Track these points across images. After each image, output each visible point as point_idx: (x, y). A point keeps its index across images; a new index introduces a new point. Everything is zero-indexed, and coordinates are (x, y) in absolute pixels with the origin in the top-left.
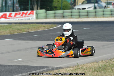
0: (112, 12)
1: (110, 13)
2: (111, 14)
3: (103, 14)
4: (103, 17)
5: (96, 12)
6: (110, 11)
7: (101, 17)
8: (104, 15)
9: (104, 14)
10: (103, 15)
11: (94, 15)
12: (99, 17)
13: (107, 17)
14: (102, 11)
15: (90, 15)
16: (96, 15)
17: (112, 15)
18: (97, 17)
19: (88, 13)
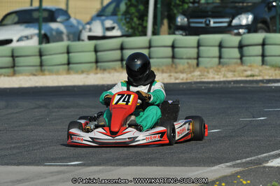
0: (99, 54)
1: (91, 56)
2: (97, 62)
3: (66, 61)
4: (69, 71)
5: (41, 55)
6: (92, 48)
7: (58, 73)
8: (71, 66)
9: (72, 61)
10: (69, 63)
11: (35, 66)
12: (51, 72)
13: (83, 72)
14: (65, 50)
15: (18, 66)
16: (41, 65)
17: (99, 64)
18: (46, 73)
19: (13, 56)
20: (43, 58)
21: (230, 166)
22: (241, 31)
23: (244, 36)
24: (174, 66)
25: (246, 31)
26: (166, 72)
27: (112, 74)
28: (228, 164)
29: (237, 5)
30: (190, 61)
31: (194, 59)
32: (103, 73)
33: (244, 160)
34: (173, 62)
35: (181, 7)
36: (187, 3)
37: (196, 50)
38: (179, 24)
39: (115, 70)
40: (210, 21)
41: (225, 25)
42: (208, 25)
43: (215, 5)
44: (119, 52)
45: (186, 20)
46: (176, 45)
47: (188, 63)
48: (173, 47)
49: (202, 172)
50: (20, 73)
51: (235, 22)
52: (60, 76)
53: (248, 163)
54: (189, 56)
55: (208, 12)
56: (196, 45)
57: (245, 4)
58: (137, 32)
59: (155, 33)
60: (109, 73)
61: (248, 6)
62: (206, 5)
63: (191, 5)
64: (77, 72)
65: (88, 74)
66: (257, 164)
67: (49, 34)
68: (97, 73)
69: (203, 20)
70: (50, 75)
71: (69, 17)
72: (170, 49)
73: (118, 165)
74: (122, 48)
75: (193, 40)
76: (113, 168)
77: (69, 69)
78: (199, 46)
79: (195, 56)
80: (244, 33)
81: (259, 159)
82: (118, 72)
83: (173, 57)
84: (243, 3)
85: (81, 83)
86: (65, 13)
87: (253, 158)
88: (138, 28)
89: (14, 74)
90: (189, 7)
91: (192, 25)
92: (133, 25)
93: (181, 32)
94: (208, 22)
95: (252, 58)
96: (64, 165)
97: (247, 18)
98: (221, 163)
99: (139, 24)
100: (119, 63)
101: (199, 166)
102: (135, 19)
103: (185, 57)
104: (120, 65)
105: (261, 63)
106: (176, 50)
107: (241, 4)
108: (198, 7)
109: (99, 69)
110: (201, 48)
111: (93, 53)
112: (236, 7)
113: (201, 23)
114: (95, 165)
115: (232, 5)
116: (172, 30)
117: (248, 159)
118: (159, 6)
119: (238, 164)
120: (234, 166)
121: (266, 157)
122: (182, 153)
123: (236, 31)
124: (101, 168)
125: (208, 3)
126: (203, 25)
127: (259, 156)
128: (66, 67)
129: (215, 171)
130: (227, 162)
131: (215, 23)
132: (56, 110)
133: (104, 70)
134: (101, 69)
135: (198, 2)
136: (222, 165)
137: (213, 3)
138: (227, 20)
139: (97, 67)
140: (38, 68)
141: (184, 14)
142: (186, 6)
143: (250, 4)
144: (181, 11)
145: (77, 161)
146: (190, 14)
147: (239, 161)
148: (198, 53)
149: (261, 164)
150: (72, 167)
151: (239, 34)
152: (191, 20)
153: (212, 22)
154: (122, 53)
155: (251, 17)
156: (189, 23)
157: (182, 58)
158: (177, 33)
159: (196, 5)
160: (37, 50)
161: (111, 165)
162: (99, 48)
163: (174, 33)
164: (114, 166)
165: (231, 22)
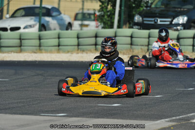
0: (80, 40)
1: (74, 41)
2: (78, 45)
3: (57, 44)
4: (59, 51)
5: (40, 39)
6: (76, 37)
7: (51, 52)
8: (60, 47)
9: (61, 44)
10: (59, 46)
11: (36, 46)
12: (46, 51)
13: (68, 52)
14: (57, 36)
15: (24, 46)
16: (40, 46)
17: (80, 47)
18: (43, 51)
19: (20, 39)
20: (42, 41)
21: (168, 121)
22: (179, 28)
23: (181, 31)
24: (132, 50)
25: (182, 28)
26: (126, 54)
27: (88, 54)
28: (167, 120)
29: (177, 9)
30: (142, 47)
31: (146, 46)
32: (83, 53)
33: (178, 117)
34: (131, 47)
35: (138, 10)
36: (142, 7)
37: (147, 40)
38: (136, 21)
39: (90, 51)
40: (157, 20)
41: (168, 23)
42: (156, 23)
43: (162, 9)
44: (94, 39)
45: (141, 18)
46: (133, 36)
47: (141, 49)
48: (132, 37)
49: (148, 124)
50: (25, 51)
51: (175, 21)
52: (52, 54)
53: (180, 119)
54: (142, 43)
55: (156, 14)
56: (147, 36)
57: (182, 9)
58: (107, 26)
59: (119, 27)
60: (87, 53)
61: (184, 11)
62: (155, 9)
63: (145, 8)
64: (64, 52)
65: (72, 54)
66: (187, 120)
67: (46, 25)
68: (78, 53)
69: (153, 19)
70: (45, 53)
71: (60, 13)
72: (129, 38)
73: (91, 117)
74: (96, 36)
75: (145, 32)
76: (87, 119)
77: (59, 50)
78: (149, 37)
79: (147, 44)
80: (181, 30)
81: (188, 117)
82: (93, 53)
83: (131, 44)
84: (181, 8)
85: (67, 60)
86: (57, 10)
87: (184, 116)
88: (107, 23)
89: (21, 51)
90: (144, 10)
91: (145, 22)
92: (104, 20)
93: (137, 27)
94: (156, 21)
95: (186, 47)
96: (54, 116)
97: (183, 19)
98: (162, 119)
99: (108, 20)
100: (94, 46)
101: (147, 120)
102: (106, 17)
103: (139, 44)
104: (95, 48)
105: (192, 51)
106: (133, 39)
107: (179, 9)
108: (150, 10)
109: (79, 50)
110: (150, 39)
111: (76, 39)
112: (176, 11)
113: (152, 21)
114: (75, 117)
115: (174, 9)
116: (131, 25)
117: (181, 117)
118: (123, 8)
119: (174, 120)
120: (171, 121)
121: (193, 116)
122: (135, 110)
123: (175, 28)
124: (79, 119)
125: (156, 8)
126: (153, 23)
127: (188, 115)
128: (57, 47)
129: (158, 124)
130: (166, 118)
131: (161, 21)
132: (49, 77)
133: (83, 51)
134: (81, 51)
135: (150, 7)
136: (162, 120)
137: (160, 7)
138: (170, 20)
139: (78, 49)
140: (38, 48)
141: (140, 14)
142: (142, 9)
143: (185, 9)
144: (138, 12)
145: (63, 113)
146: (144, 15)
147: (174, 118)
148: (149, 42)
149: (189, 120)
150: (59, 117)
151: (177, 30)
152: (145, 19)
153: (159, 21)
154: (96, 40)
155: (186, 18)
156: (143, 21)
157: (138, 45)
158: (134, 27)
159: (148, 8)
160: (38, 35)
161: (86, 117)
162: (80, 36)
163: (132, 28)
164: (88, 117)
165: (172, 21)
